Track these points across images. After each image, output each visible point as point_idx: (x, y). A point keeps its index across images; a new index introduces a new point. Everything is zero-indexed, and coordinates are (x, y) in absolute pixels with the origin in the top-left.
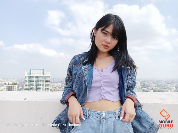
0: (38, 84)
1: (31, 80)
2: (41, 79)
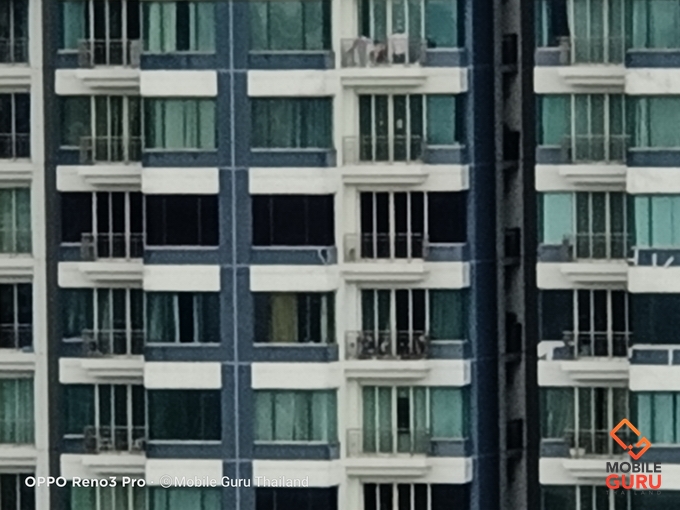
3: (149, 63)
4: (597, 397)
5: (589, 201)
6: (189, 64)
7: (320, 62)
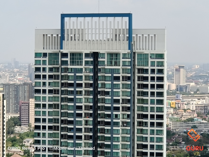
0: (104, 101)
1: (68, 78)
2: (117, 71)
3: (69, 73)
4: (102, 99)
5: (102, 84)
6: (72, 73)
7: (82, 73)
